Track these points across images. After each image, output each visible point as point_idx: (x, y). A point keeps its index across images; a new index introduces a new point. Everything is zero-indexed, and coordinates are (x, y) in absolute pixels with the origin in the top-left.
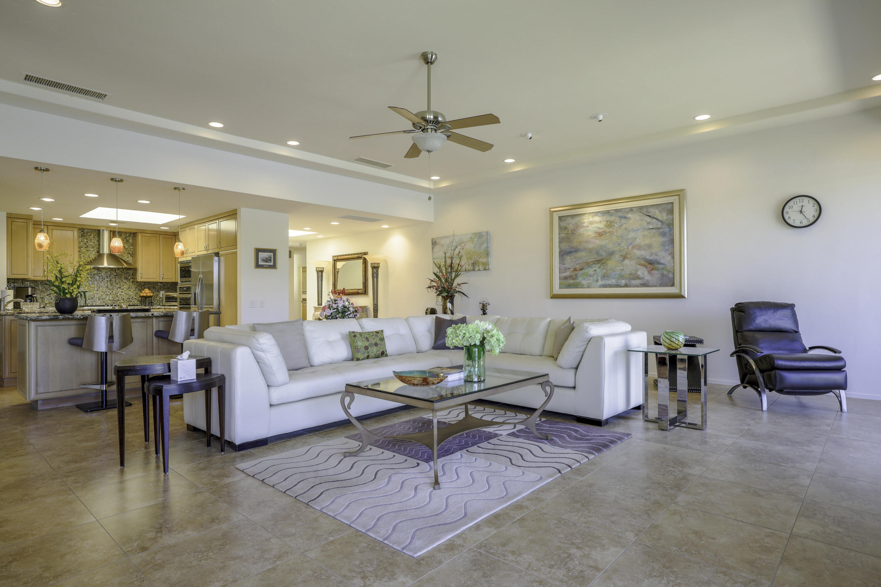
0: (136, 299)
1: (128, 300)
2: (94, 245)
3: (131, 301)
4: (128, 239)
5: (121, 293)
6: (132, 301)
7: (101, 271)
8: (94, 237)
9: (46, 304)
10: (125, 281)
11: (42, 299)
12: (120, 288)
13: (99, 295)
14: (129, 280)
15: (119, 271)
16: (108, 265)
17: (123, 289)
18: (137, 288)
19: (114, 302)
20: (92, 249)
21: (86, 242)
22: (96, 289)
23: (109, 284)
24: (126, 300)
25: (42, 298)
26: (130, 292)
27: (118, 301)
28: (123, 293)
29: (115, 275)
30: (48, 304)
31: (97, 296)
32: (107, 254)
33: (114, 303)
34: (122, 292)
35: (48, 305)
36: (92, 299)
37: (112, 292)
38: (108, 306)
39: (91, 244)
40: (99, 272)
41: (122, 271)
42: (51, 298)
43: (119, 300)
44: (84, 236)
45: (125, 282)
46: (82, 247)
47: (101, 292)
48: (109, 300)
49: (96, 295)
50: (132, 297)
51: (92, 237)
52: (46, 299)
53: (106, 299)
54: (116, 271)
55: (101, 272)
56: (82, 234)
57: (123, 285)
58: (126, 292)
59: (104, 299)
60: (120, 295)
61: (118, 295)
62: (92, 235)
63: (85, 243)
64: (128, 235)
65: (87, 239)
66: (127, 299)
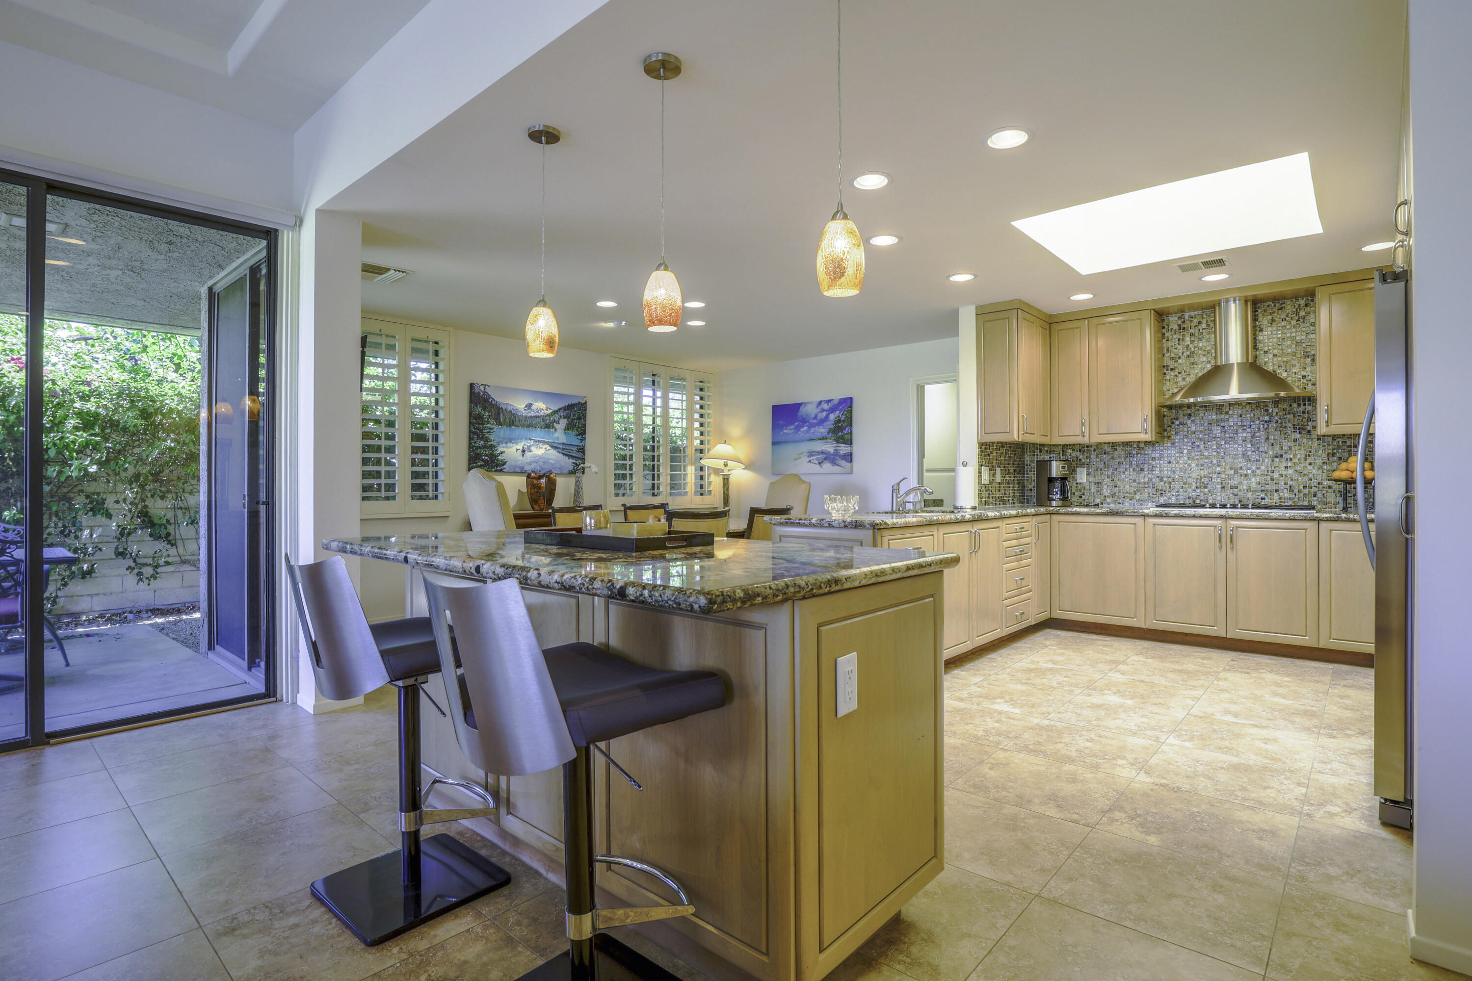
0: (1330, 487)
1: (1306, 491)
2: (1208, 348)
3: (1315, 495)
4: (1303, 313)
5: (1285, 472)
6: (1320, 495)
7: (1227, 413)
8: (1208, 326)
9: (1105, 496)
10: (1297, 436)
11: (1098, 487)
12: (1281, 456)
13: (1223, 476)
14: (1309, 432)
15: (1276, 410)
16: (1241, 392)
17: (1291, 460)
18: (1334, 455)
19: (1263, 495)
20: (1205, 359)
21: (1189, 343)
22: (1215, 462)
23: (1249, 446)
24: (1300, 491)
25: (1098, 483)
26: (1310, 467)
27: (1276, 494)
28: (1290, 471)
29: (1266, 422)
30: (1109, 497)
31: (1219, 480)
32: (1238, 364)
33: (1263, 499)
34: (1286, 468)
35: (1108, 500)
36: (1205, 487)
37: (1258, 468)
38: (1245, 507)
39: (1201, 345)
40: (1222, 416)
41: (1284, 410)
42: (1113, 484)
43: (1277, 491)
44: (1184, 328)
45: (1295, 440)
46: (1179, 358)
47: (1227, 467)
48: (1249, 489)
49: (1214, 476)
50: (1319, 483)
51: (1204, 326)
52: (1105, 487)
53: (1240, 487)
54: (1268, 410)
55: (1227, 417)
56: (1179, 325)
57: (1290, 448)
58: (1298, 468)
59: (1236, 487)
60: (1281, 475)
61: (1276, 475)
62: (1204, 321)
63: (1188, 346)
64: (1302, 302)
65: (1191, 335)
66: (1301, 488)
